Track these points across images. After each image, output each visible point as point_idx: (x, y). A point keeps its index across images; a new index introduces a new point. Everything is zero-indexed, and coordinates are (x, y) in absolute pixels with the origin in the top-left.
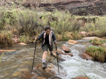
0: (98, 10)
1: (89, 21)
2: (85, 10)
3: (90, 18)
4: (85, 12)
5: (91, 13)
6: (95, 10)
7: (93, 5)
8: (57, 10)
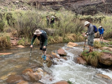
0: (109, 7)
1: (95, 21)
2: (95, 8)
3: (97, 18)
4: (95, 10)
5: (101, 11)
6: (106, 7)
7: (104, 2)
8: (64, 9)
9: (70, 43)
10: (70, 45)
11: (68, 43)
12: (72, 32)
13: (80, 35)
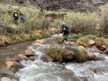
0: (69, 4)
2: (58, 4)
4: (58, 6)
5: (63, 7)
6: (67, 4)
8: (28, 2)
9: (38, 40)
10: (38, 42)
11: (36, 41)
12: (38, 29)
13: (46, 31)
